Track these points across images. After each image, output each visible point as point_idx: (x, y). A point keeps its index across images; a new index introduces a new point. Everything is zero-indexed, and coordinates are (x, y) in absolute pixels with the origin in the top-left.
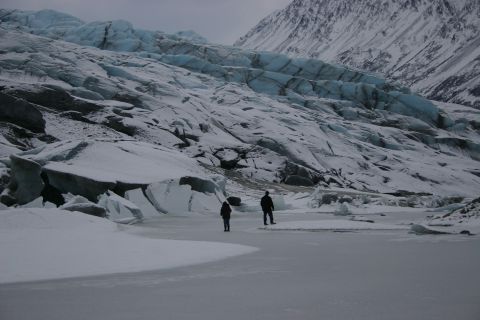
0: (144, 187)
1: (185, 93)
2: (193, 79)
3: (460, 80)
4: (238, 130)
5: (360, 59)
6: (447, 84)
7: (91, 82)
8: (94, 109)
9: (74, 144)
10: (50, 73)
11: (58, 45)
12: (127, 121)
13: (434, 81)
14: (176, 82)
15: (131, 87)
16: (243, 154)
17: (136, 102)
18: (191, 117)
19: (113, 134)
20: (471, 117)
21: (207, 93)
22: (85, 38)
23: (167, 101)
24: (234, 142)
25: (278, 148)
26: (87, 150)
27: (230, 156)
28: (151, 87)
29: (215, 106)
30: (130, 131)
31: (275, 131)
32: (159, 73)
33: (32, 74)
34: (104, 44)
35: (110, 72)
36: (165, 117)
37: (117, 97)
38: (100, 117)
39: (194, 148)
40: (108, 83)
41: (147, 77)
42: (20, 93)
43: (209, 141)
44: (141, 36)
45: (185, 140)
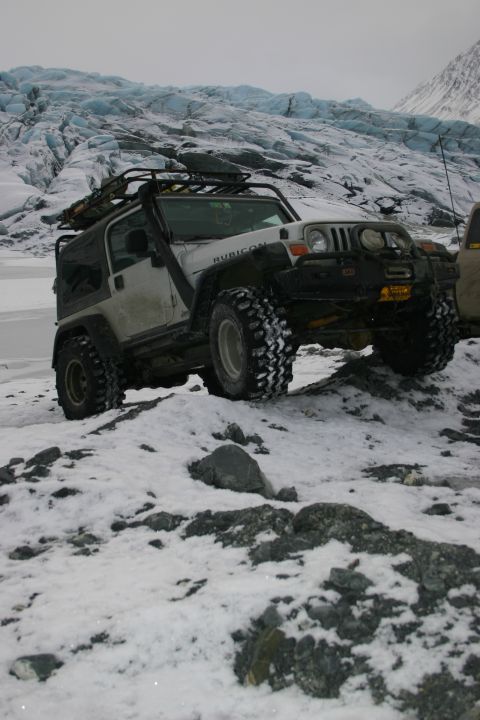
1: (353, 152)
2: (359, 140)
4: (395, 182)
7: (279, 145)
8: (281, 167)
10: (247, 139)
11: (252, 115)
12: (307, 177)
14: (346, 143)
15: (310, 149)
16: (399, 202)
17: (314, 160)
18: (357, 172)
19: (295, 186)
21: (370, 152)
22: (273, 108)
23: (339, 159)
24: (392, 192)
25: (428, 197)
27: (388, 204)
28: (326, 149)
29: (377, 163)
30: (309, 184)
31: (426, 183)
32: (332, 136)
33: (233, 139)
34: (288, 113)
35: (294, 137)
36: (337, 173)
37: (299, 157)
38: (286, 174)
39: (359, 198)
40: (292, 146)
41: (322, 140)
42: (224, 155)
43: (371, 192)
44: (318, 105)
45: (353, 191)
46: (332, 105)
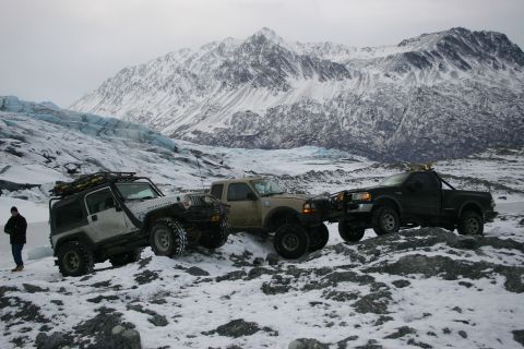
0: (39, 186)
1: (48, 134)
2: (52, 127)
3: (187, 127)
4: (76, 154)
5: (137, 115)
6: (181, 128)
8: (0, 143)
9: (4, 166)
12: (18, 150)
13: (174, 127)
14: (43, 129)
15: (19, 132)
16: (79, 166)
17: (22, 139)
18: (52, 148)
19: (10, 156)
20: (191, 147)
21: (60, 135)
23: (38, 139)
24: (74, 160)
25: (96, 163)
26: (11, 169)
27: (72, 167)
28: (30, 132)
29: (63, 141)
30: (20, 155)
31: (95, 154)
32: (33, 124)
34: (3, 108)
35: (8, 124)
36: (38, 148)
37: (11, 137)
38: (4, 148)
39: (53, 163)
40: (7, 130)
41: (28, 127)
43: (61, 160)
44: (23, 104)
45: (49, 159)
46: (32, 105)
